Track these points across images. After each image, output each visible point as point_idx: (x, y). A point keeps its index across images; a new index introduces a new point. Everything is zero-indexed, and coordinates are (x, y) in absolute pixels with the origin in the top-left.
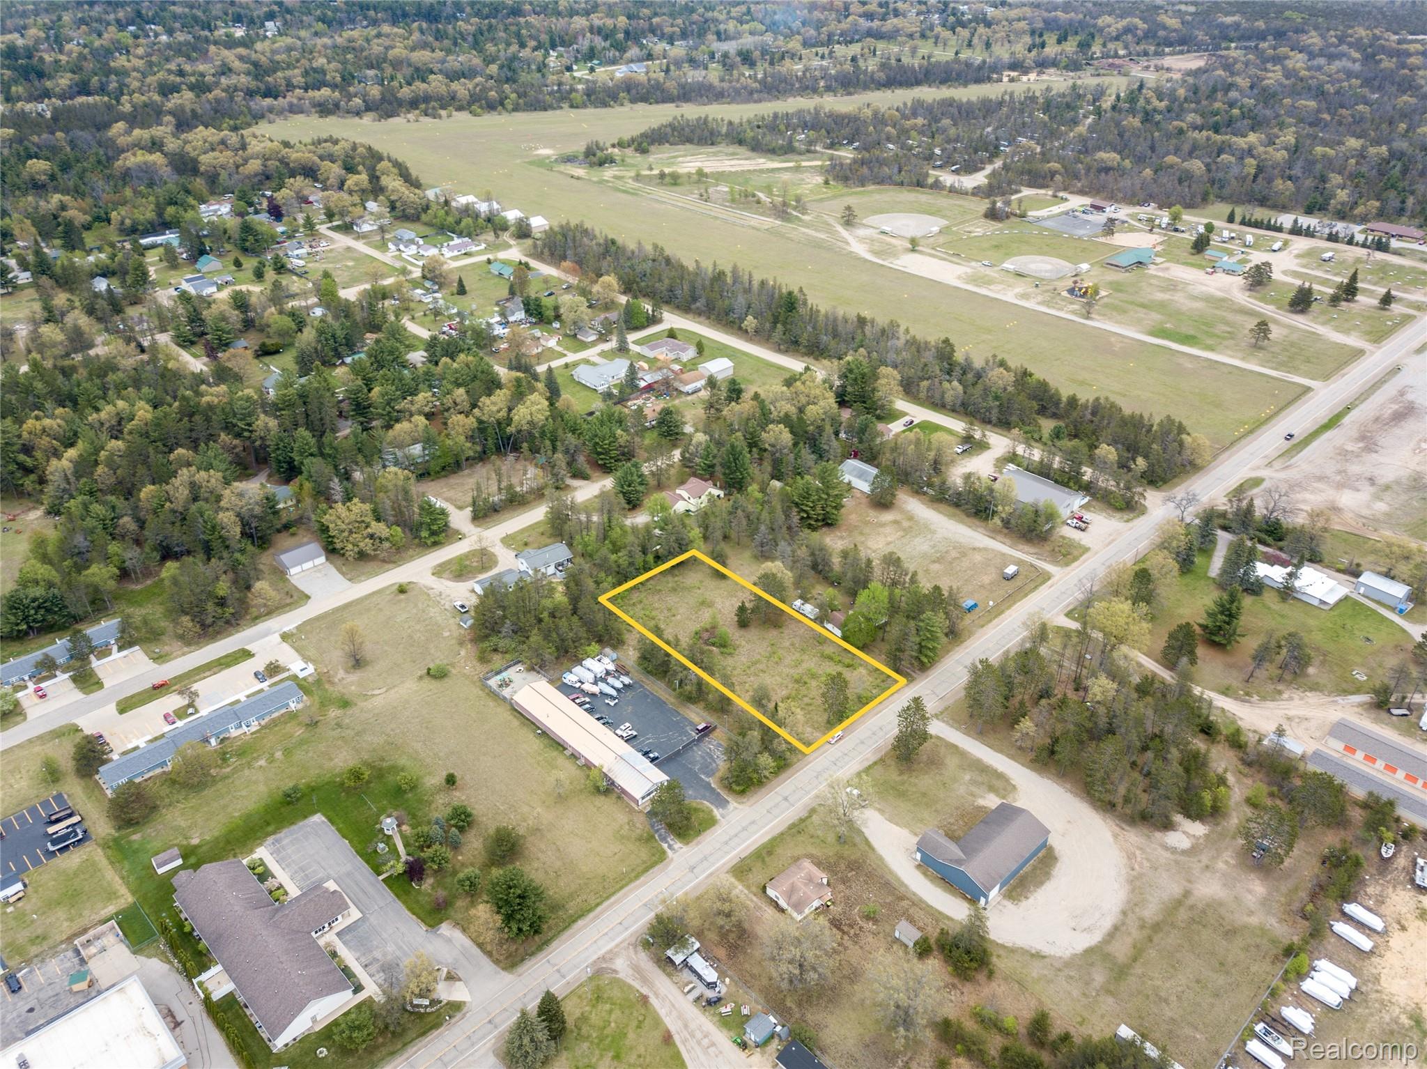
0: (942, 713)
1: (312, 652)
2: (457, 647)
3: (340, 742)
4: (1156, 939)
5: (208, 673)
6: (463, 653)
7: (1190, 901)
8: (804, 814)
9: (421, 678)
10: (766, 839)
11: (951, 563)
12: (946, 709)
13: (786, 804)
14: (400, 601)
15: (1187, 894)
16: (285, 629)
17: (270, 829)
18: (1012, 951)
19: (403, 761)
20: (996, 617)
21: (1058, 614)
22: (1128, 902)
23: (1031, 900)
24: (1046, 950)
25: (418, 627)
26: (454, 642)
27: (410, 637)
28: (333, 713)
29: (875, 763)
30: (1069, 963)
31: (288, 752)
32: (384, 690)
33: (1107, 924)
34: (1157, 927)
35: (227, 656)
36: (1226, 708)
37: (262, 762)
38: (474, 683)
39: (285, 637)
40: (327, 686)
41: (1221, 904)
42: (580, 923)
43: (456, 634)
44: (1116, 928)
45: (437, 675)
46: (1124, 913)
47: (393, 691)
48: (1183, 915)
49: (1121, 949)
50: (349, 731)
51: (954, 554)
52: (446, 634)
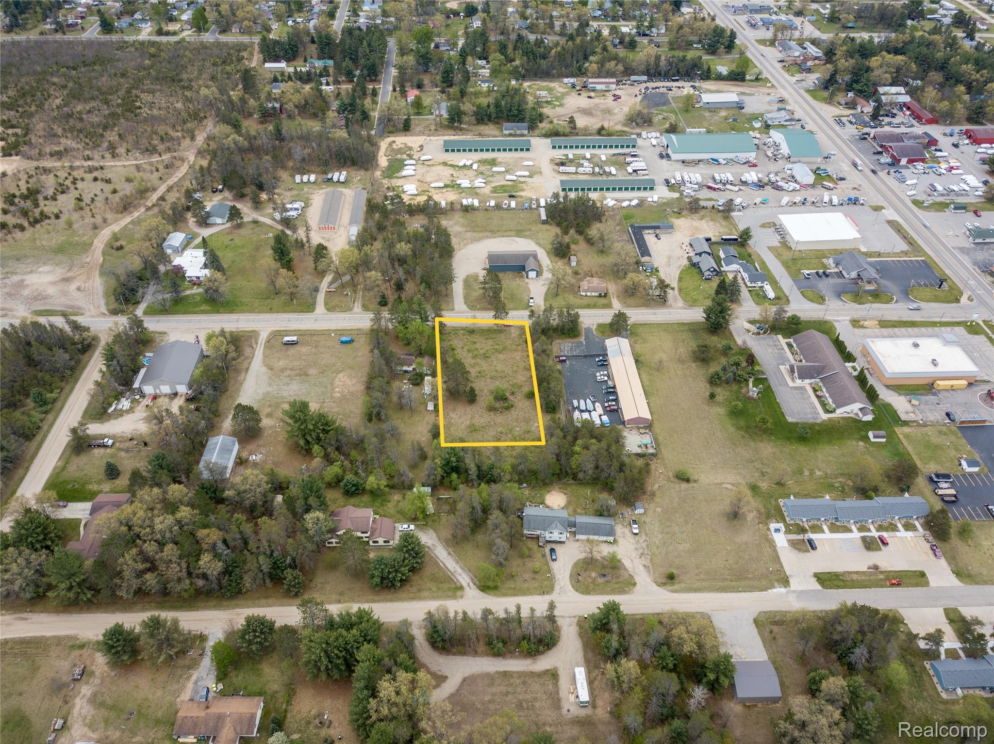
1: (767, 550)
2: (658, 494)
3: (766, 462)
4: (496, 230)
5: (855, 577)
6: (656, 486)
9: (695, 481)
14: (677, 568)
16: (783, 590)
17: (817, 428)
19: (732, 429)
25: (677, 529)
26: (657, 499)
27: (686, 522)
28: (764, 485)
31: (800, 472)
32: (723, 486)
34: (492, 231)
35: (838, 587)
37: (818, 473)
38: (663, 459)
39: (785, 581)
40: (763, 510)
43: (652, 506)
44: (504, 237)
45: (683, 478)
47: (718, 481)
49: (511, 233)
50: (757, 466)
52: (659, 510)
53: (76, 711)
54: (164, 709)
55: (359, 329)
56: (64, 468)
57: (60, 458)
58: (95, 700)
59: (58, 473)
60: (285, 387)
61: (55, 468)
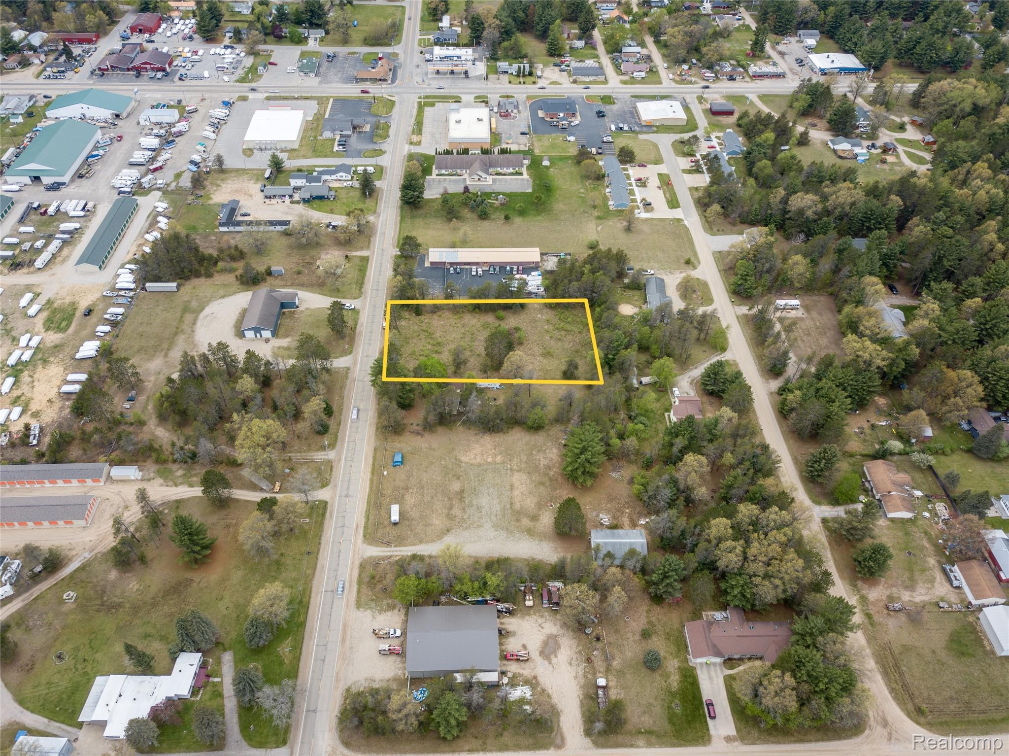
0: (347, 373)
3: (573, 209)
4: (175, 329)
5: (668, 196)
7: (163, 353)
8: (363, 290)
10: (368, 273)
11: (450, 499)
12: (347, 377)
13: (375, 288)
14: (678, 259)
15: (166, 355)
16: (686, 221)
18: (235, 293)
19: (539, 218)
20: (373, 465)
21: (333, 498)
22: (193, 337)
23: (237, 313)
24: (221, 301)
25: (644, 255)
28: (597, 214)
29: (355, 328)
30: (209, 301)
31: (582, 197)
32: (599, 230)
33: (199, 323)
34: (176, 334)
35: (678, 202)
36: (174, 488)
37: (582, 191)
39: (678, 220)
41: (148, 360)
42: (399, 218)
44: (194, 324)
45: (594, 246)
46: (193, 331)
47: (595, 232)
48: (165, 346)
49: (189, 317)
50: (578, 213)
51: (456, 511)
53: (926, 598)
54: (895, 532)
55: (375, 450)
56: (649, 732)
57: (632, 746)
58: (911, 586)
59: (658, 737)
60: (484, 511)
61: (650, 745)
